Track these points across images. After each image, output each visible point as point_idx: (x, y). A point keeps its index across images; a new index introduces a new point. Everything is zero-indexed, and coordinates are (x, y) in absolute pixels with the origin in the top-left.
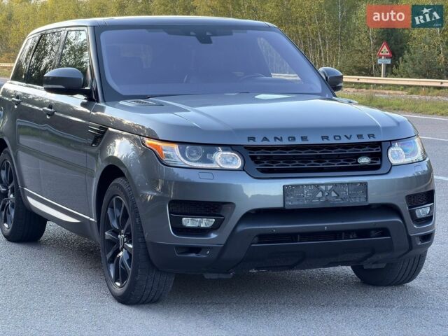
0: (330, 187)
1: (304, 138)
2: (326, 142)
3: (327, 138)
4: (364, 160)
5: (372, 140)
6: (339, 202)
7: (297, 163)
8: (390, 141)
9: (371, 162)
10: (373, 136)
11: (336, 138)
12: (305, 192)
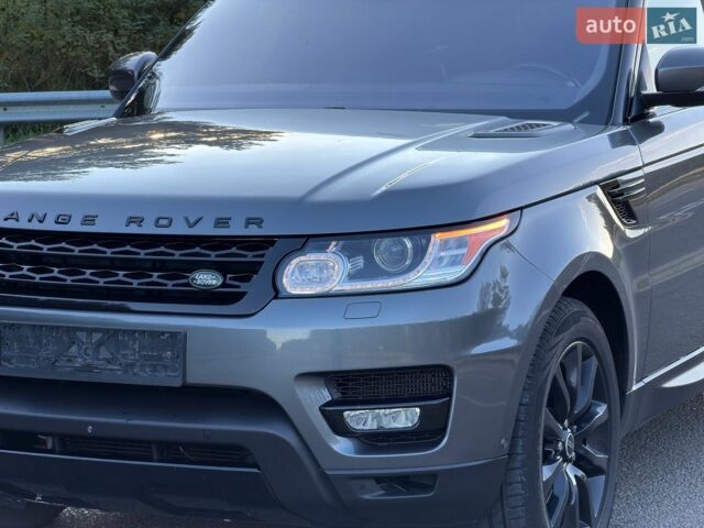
0: (96, 337)
1: (88, 220)
2: (134, 229)
3: (140, 221)
4: (207, 279)
5: (253, 231)
6: (114, 374)
7: (56, 272)
8: (309, 237)
9: (224, 285)
10: (259, 222)
11: (162, 222)
12: (44, 341)
